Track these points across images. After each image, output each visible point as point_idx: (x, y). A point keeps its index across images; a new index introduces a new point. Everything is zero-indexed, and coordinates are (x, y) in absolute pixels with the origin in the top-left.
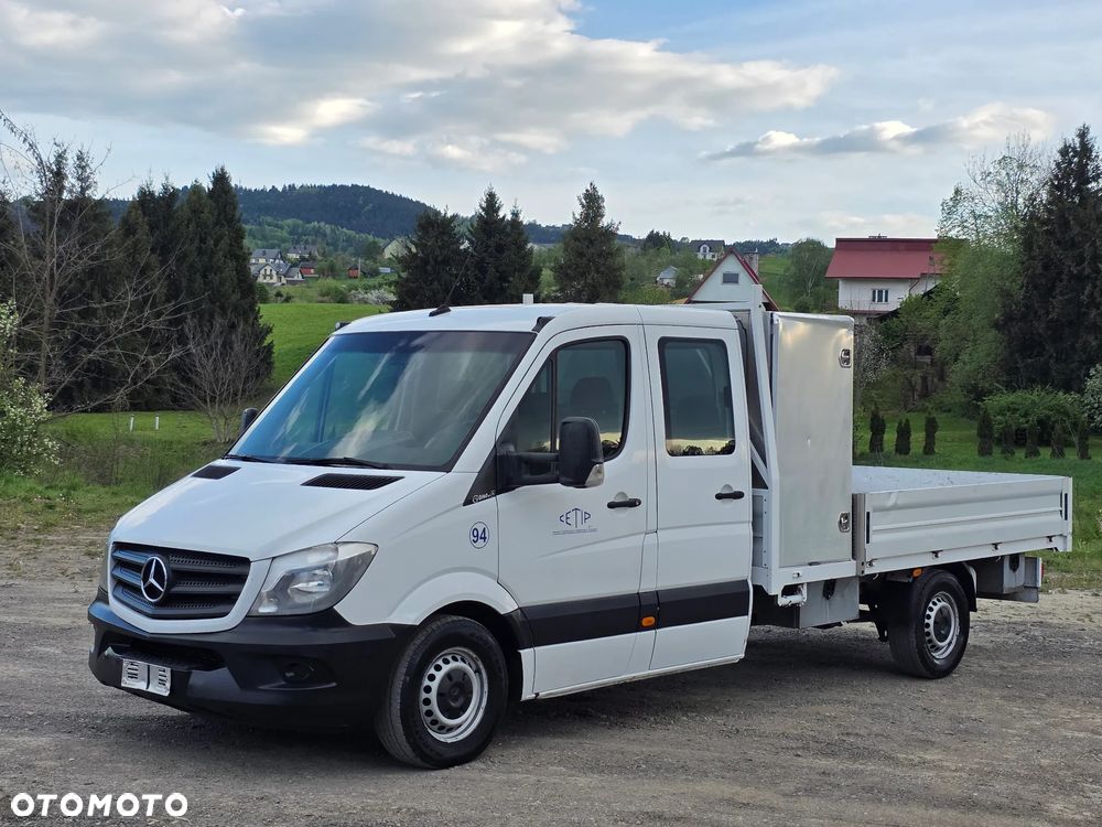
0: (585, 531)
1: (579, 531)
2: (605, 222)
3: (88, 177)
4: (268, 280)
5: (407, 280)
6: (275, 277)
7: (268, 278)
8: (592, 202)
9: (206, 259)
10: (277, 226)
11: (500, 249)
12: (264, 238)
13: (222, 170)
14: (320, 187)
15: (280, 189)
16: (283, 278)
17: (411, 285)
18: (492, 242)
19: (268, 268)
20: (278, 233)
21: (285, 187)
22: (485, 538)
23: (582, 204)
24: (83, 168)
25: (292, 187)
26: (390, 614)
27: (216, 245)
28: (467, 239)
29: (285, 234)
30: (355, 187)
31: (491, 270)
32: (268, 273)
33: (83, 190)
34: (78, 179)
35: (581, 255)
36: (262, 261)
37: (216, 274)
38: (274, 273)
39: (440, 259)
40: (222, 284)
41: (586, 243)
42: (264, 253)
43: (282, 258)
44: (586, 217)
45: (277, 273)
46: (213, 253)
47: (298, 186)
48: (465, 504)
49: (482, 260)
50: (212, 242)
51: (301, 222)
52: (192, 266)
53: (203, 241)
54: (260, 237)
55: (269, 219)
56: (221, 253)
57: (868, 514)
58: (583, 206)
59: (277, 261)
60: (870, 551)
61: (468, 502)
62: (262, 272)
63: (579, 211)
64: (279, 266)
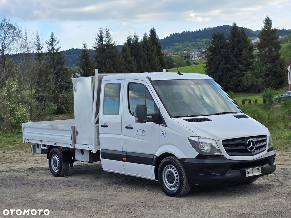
2: (273, 27)
3: (109, 37)
4: (195, 59)
5: (210, 55)
6: (197, 58)
7: (195, 58)
8: (268, 22)
9: (149, 56)
10: (201, 42)
11: (239, 41)
12: (197, 46)
13: (153, 29)
14: (214, 28)
15: (201, 30)
16: (200, 58)
17: (211, 56)
18: (236, 40)
19: (195, 55)
20: (201, 43)
21: (203, 29)
23: (264, 23)
24: (108, 34)
25: (205, 29)
27: (152, 52)
28: (229, 40)
29: (204, 44)
30: (224, 26)
31: (236, 49)
32: (195, 56)
33: (109, 41)
34: (107, 37)
35: (265, 40)
36: (193, 53)
37: (153, 61)
38: (197, 56)
39: (220, 47)
40: (154, 63)
41: (267, 35)
42: (194, 51)
43: (200, 51)
44: (266, 27)
45: (198, 56)
46: (151, 55)
47: (207, 28)
49: (233, 46)
50: (151, 51)
51: (208, 39)
52: (145, 59)
53: (148, 51)
54: (196, 45)
55: (199, 40)
56: (154, 55)
58: (265, 24)
59: (198, 53)
62: (193, 56)
63: (263, 26)
64: (198, 54)
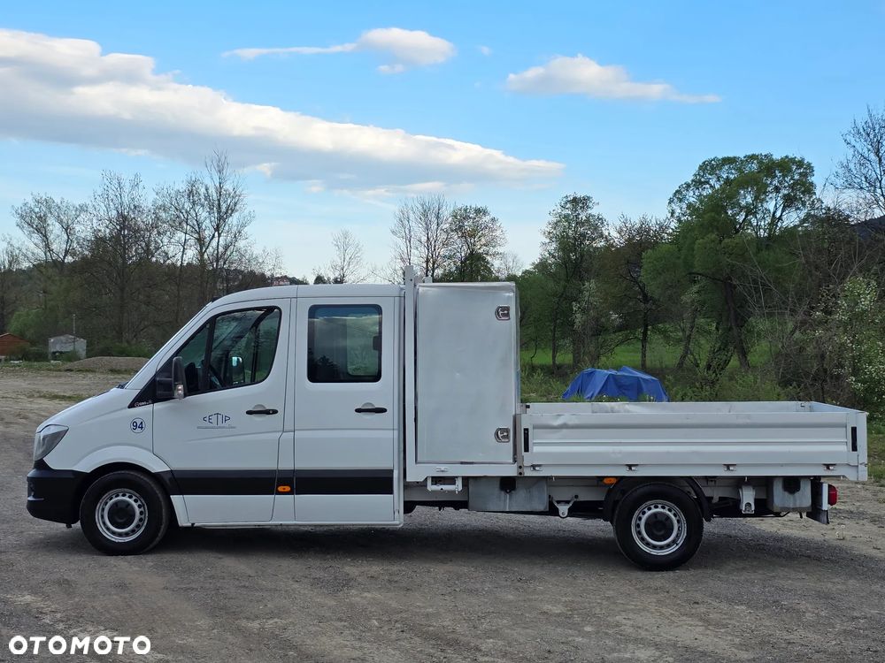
0: (224, 427)
1: (220, 427)
22: (142, 428)
26: (75, 465)
48: (129, 407)
57: (526, 430)
60: (528, 459)
61: (131, 406)
